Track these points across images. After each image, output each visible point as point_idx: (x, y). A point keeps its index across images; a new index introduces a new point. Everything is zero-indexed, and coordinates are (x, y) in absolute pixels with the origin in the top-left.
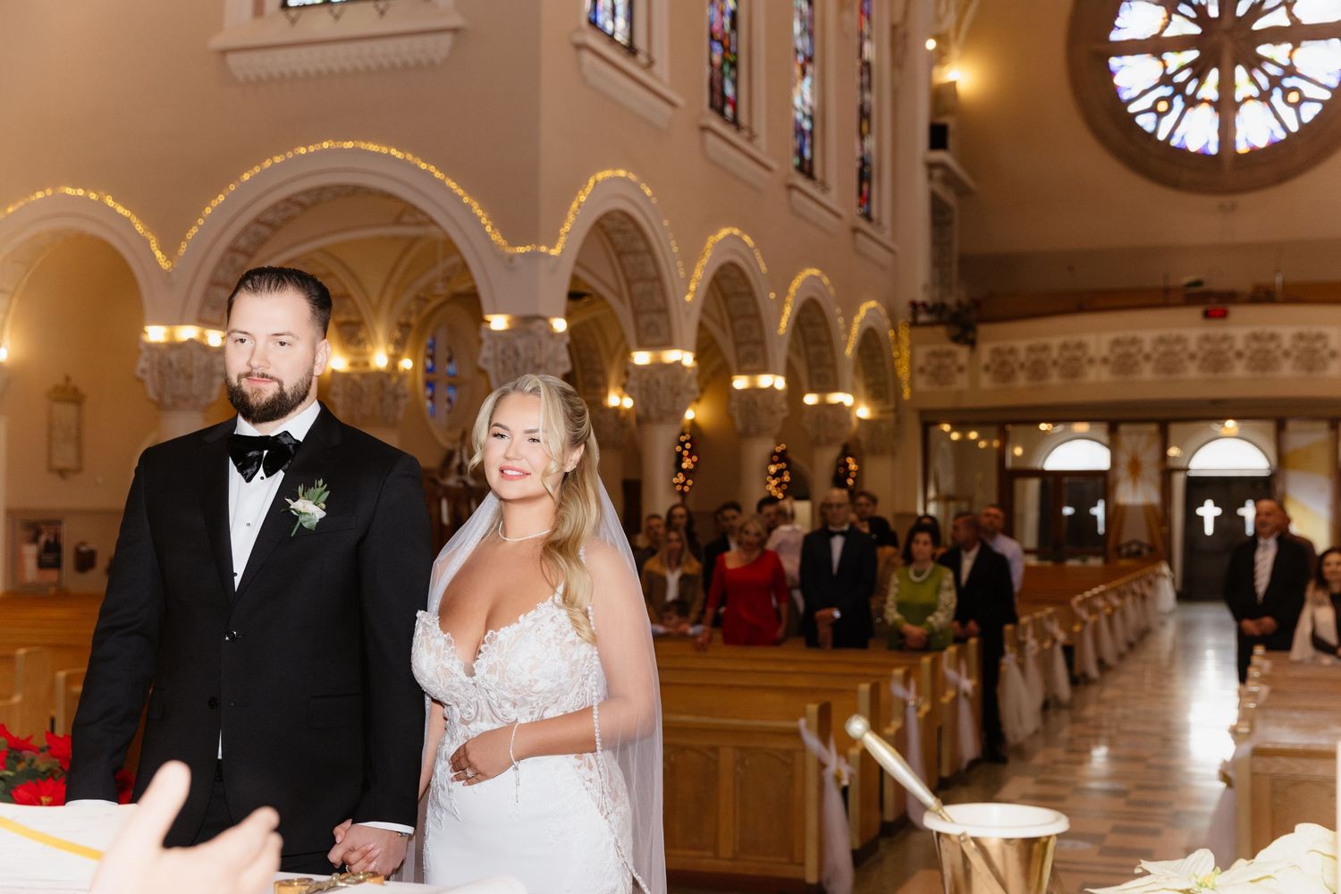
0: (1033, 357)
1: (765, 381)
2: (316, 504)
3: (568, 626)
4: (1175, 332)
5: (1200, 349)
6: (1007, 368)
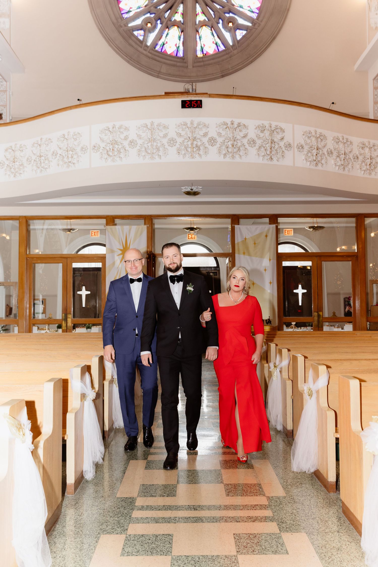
0: (37, 151)
4: (157, 121)
5: (180, 135)
6: (17, 163)
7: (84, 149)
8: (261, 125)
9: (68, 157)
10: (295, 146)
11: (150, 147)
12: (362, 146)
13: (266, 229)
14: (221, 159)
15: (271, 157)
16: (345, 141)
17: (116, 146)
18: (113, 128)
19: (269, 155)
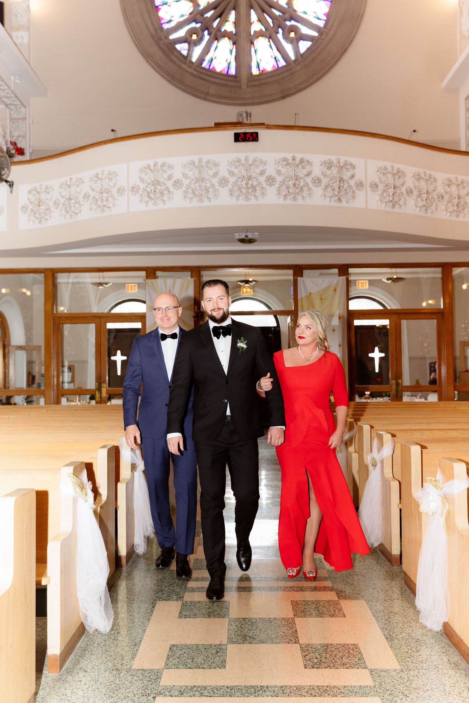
4: (205, 158)
5: (232, 173)
6: (43, 207)
7: (120, 191)
8: (328, 161)
9: (102, 199)
10: (368, 184)
11: (198, 188)
12: (448, 183)
13: (335, 282)
14: (281, 201)
15: (339, 198)
16: (428, 178)
17: (159, 187)
18: (155, 166)
19: (337, 195)
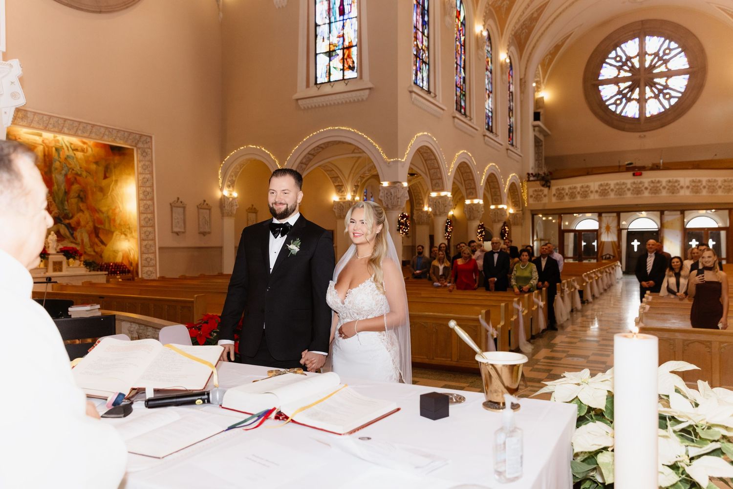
0: (570, 191)
1: (476, 201)
2: (296, 246)
3: (375, 288)
4: (622, 181)
5: (632, 186)
7: (591, 192)
8: (669, 180)
9: (585, 194)
10: (685, 187)
11: (620, 192)
12: (723, 181)
13: (678, 216)
15: (673, 193)
16: (713, 181)
17: (605, 191)
18: (604, 184)
